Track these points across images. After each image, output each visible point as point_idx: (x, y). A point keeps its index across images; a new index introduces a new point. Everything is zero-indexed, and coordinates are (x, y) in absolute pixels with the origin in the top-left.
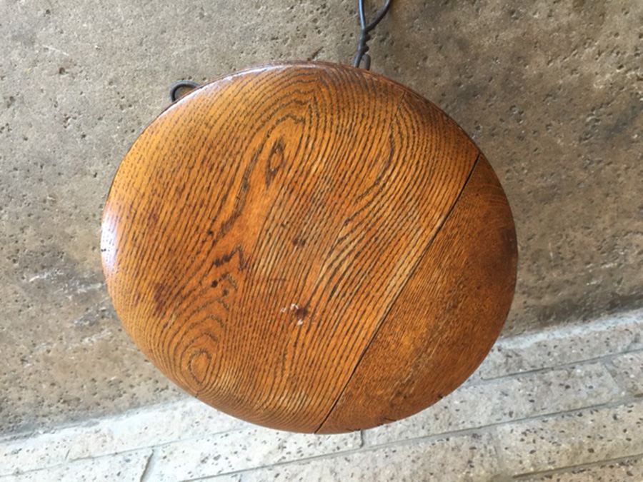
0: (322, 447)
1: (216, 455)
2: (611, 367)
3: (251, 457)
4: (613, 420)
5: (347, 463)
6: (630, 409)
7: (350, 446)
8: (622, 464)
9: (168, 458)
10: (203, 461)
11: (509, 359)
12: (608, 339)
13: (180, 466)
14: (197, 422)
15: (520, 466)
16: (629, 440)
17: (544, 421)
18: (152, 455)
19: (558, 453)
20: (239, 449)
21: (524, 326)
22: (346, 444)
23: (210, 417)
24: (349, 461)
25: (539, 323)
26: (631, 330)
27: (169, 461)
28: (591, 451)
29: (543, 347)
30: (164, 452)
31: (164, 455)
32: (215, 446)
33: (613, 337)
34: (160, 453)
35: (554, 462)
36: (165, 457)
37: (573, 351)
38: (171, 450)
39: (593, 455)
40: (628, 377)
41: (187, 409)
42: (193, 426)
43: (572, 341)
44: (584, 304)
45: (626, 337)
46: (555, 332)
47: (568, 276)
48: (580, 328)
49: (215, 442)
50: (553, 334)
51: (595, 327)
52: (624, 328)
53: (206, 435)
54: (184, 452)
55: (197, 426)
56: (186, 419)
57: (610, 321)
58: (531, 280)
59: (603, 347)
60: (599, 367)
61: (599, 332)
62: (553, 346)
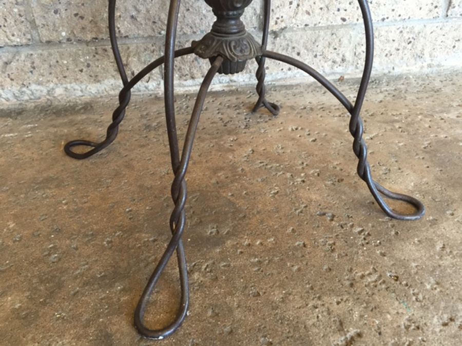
2: (34, 32)
9: (433, 7)
12: (31, 72)
14: (410, 42)
18: (447, 11)
21: (107, 104)
23: (398, 50)
25: (93, 105)
26: (8, 80)
29: (93, 75)
30: (437, 13)
31: (436, 10)
32: (393, 8)
33: (26, 73)
34: (441, 11)
36: (436, 7)
37: (65, 62)
38: (431, 14)
41: (419, 63)
42: (413, 38)
43: (65, 77)
44: (46, 114)
45: (14, 71)
46: (80, 93)
47: (53, 130)
48: (56, 95)
49: (394, 13)
50: (82, 91)
51: (41, 91)
52: (14, 83)
53: (400, 25)
54: (420, 9)
55: (409, 38)
56: (420, 48)
57: (26, 98)
58: (90, 129)
59: (37, 62)
60: (45, 35)
61: (40, 83)
62: (83, 73)
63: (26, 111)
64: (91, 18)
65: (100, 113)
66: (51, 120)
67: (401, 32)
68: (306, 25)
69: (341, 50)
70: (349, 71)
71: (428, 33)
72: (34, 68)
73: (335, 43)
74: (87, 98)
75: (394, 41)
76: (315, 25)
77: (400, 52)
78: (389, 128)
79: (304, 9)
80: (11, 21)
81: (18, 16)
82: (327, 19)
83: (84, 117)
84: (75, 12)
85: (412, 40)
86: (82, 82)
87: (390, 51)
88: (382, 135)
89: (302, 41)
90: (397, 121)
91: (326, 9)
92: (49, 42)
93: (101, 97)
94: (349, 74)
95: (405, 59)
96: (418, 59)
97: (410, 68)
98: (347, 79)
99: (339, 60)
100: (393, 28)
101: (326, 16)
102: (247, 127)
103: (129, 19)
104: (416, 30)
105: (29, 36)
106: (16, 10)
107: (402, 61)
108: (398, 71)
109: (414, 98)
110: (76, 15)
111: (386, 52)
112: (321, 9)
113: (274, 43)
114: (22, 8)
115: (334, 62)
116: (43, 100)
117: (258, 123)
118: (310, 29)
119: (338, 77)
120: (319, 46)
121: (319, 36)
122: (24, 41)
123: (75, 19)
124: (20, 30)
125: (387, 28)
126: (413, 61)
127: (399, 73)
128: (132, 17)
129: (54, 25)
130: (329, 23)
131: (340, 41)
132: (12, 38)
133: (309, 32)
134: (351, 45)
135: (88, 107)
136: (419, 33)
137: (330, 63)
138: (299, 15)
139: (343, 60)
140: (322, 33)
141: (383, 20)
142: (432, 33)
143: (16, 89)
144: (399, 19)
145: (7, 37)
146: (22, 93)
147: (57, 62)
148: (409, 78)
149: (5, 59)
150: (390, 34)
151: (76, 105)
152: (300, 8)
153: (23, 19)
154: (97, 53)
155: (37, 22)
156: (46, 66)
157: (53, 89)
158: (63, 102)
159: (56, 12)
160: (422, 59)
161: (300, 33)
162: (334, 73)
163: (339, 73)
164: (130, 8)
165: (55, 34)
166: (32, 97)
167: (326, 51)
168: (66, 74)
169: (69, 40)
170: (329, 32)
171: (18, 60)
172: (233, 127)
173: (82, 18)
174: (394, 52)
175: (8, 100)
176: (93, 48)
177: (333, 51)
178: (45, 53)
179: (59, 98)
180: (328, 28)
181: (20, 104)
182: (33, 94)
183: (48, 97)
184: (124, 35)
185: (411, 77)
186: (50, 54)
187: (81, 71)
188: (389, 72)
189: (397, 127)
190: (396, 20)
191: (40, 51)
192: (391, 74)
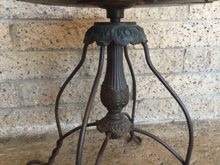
0: (150, 80)
1: (195, 84)
2: (22, 102)
3: (180, 81)
4: (30, 71)
5: (140, 69)
6: (21, 76)
7: (138, 78)
8: (33, 49)
10: (200, 82)
11: (64, 115)
12: (18, 120)
13: (210, 82)
14: (207, 105)
15: (72, 55)
16: (26, 60)
17: (58, 76)
19: (56, 58)
20: (185, 85)
21: (53, 135)
22: (140, 79)
23: (201, 108)
24: (139, 71)
25: (46, 136)
26: (6, 124)
27: (215, 87)
28: (43, 57)
29: (48, 121)
30: (218, 91)
31: (218, 90)
32: (196, 90)
33: (15, 121)
35: (59, 55)
36: (217, 89)
37: (35, 115)
38: (215, 92)
39: (43, 55)
40: (16, 93)
41: (212, 115)
42: (207, 103)
43: (34, 122)
44: (21, 141)
45: (9, 120)
46: (40, 130)
47: (22, 152)
48: (28, 131)
49: (197, 92)
50: (41, 128)
51: (21, 129)
52: (8, 125)
53: (201, 97)
54: (210, 90)
55: (206, 103)
56: (211, 107)
57: (13, 132)
58: (42, 152)
59: (21, 115)
60: (27, 103)
61: (20, 125)
62: (43, 120)
63: (12, 139)
64: (50, 95)
65: (49, 141)
67: (201, 100)
68: (154, 97)
69: (172, 109)
70: (177, 118)
71: (215, 100)
72: (19, 118)
73: (169, 105)
74: (44, 132)
75: (198, 104)
76: (158, 97)
77: (202, 109)
78: (202, 156)
79: (152, 91)
80: (11, 97)
81: (15, 95)
82: (164, 95)
83: (40, 143)
84: (43, 93)
85: (207, 104)
86: (42, 125)
87: (197, 109)
88: (199, 161)
89: (152, 104)
90: (206, 151)
91: (163, 90)
92: (28, 106)
93: (51, 131)
94: (176, 119)
95: (205, 112)
96: (211, 113)
97: (208, 117)
98: (176, 122)
99: (171, 113)
100: (197, 99)
101: (163, 93)
103: (68, 96)
104: (209, 99)
105: (19, 104)
106: (14, 93)
107: (203, 114)
108: (202, 118)
109: (213, 135)
110: (43, 94)
111: (195, 109)
112: (161, 90)
113: (138, 105)
114: (17, 92)
115: (169, 114)
116: (21, 133)
118: (156, 99)
119: (171, 121)
120: (161, 107)
121: (160, 102)
122: (16, 106)
123: (42, 96)
124: (15, 101)
125: (194, 99)
126: (209, 114)
127: (203, 119)
128: (70, 94)
129: (32, 98)
130: (165, 96)
131: (171, 104)
132: (11, 105)
133: (155, 100)
134: (177, 106)
135: (43, 137)
136: (210, 101)
137: (167, 114)
138: (150, 93)
139: (173, 113)
140: (162, 101)
141: (192, 95)
142: (217, 100)
143: (8, 128)
144: (199, 94)
145: (8, 104)
146: (11, 130)
147: (31, 115)
148: (208, 122)
149: (5, 114)
150: (196, 101)
151: (37, 136)
152: (150, 90)
153: (17, 96)
154: (51, 111)
155: (24, 97)
156: (25, 117)
157: (27, 128)
158: (31, 134)
159: (34, 93)
160: (214, 113)
161: (151, 101)
162: (169, 119)
163: (172, 119)
164: (69, 91)
165: (32, 103)
166: (16, 132)
167: (164, 109)
168: (35, 121)
169: (38, 105)
170: (165, 101)
171: (12, 115)
172: (117, 152)
173: (46, 95)
174: (199, 109)
175: (3, 133)
176: (50, 108)
177: (168, 109)
178: (26, 111)
179: (29, 132)
180: (164, 98)
181: (10, 135)
182: (16, 130)
183: (24, 132)
184: (65, 103)
185: (209, 121)
186: (28, 112)
187: (42, 119)
188: (198, 119)
189: (207, 155)
190: (198, 95)
191: (23, 110)
192: (198, 120)
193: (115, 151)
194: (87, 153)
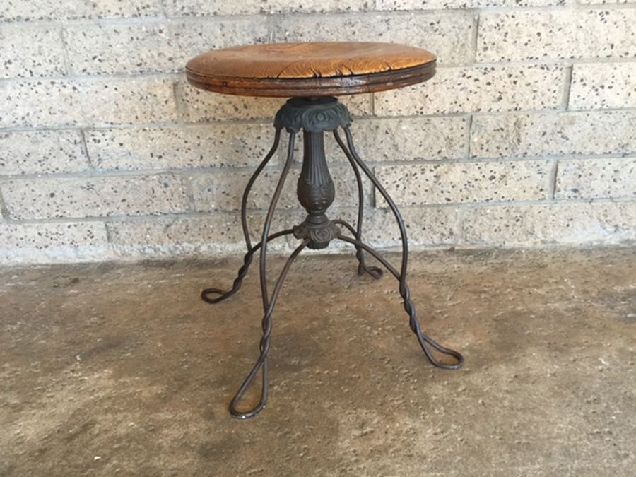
0: (406, 171)
1: (493, 181)
2: (191, 205)
3: (463, 174)
4: (203, 156)
5: (386, 153)
6: (191, 163)
7: (383, 168)
8: (208, 120)
9: (539, 190)
10: (504, 176)
11: (257, 228)
12: (185, 233)
13: (525, 178)
14: (518, 220)
15: (269, 130)
16: (198, 137)
17: (246, 164)
18: (554, 193)
19: (243, 134)
20: (473, 183)
22: (386, 170)
23: (507, 226)
24: (385, 155)
25: (228, 261)
26: (167, 238)
27: (537, 187)
28: (223, 132)
29: (231, 237)
30: (543, 195)
31: (542, 193)
32: (495, 191)
33: (181, 233)
34: (547, 195)
35: (247, 129)
36: (541, 190)
37: (211, 226)
38: (536, 196)
39: (223, 129)
40: (183, 189)
41: (532, 239)
42: (520, 216)
43: (210, 238)
44: (191, 266)
45: (173, 232)
46: (219, 251)
47: (195, 280)
48: (201, 251)
49: (497, 195)
50: (221, 249)
51: (190, 248)
52: (171, 241)
53: (506, 205)
54: (525, 191)
55: (517, 217)
56: (529, 225)
57: (178, 252)
58: (223, 280)
59: (191, 226)
60: (199, 206)
61: (190, 242)
62: (224, 236)
63: (177, 263)
64: (234, 195)
65: (232, 268)
66: (195, 271)
67: (508, 211)
68: (414, 203)
69: (449, 225)
70: (459, 243)
71: (536, 213)
72: (187, 230)
73: (442, 219)
74: (224, 255)
75: (501, 218)
76: (422, 203)
77: (510, 228)
78: (475, 297)
79: (411, 191)
80: (176, 196)
81: (181, 193)
82: (433, 199)
83: (220, 270)
84: (223, 190)
85: (520, 218)
86: (222, 242)
87: (499, 227)
88: (465, 303)
89: (410, 216)
90: (485, 292)
91: (430, 191)
92: (201, 212)
93: (236, 254)
94: (459, 246)
95: (516, 234)
96: (529, 235)
97: (522, 243)
98: (458, 250)
99: (446, 233)
100: (499, 208)
101: (431, 196)
102: (349, 287)
103: (263, 196)
104: (523, 210)
105: (187, 207)
106: (181, 189)
107: (513, 237)
108: (509, 245)
109: (515, 272)
110: (224, 193)
111: (495, 228)
112: (426, 191)
113: (384, 217)
114: (185, 188)
115: (443, 234)
116: (191, 254)
117: (360, 284)
118: (418, 206)
119: (449, 247)
120: (427, 221)
121: (426, 213)
122: (184, 210)
123: (223, 195)
124: (182, 203)
125: (492, 208)
126: (524, 237)
127: (511, 247)
128: (266, 195)
129: (207, 199)
130: (435, 202)
131: (446, 217)
132: (175, 208)
133: (416, 209)
134: (458, 221)
135: (224, 262)
136: (526, 212)
137: (438, 235)
138: (406, 195)
139: (451, 234)
140: (429, 210)
141: (487, 200)
142: (540, 212)
143: (171, 245)
144: (502, 200)
145: (172, 207)
146: (176, 248)
147: (205, 226)
148: (522, 253)
149: (167, 223)
150: (496, 213)
151: (215, 260)
152: (406, 190)
153: (185, 195)
154: (236, 221)
155: (195, 197)
156: (197, 229)
157: (199, 246)
158: (206, 258)
159: (209, 190)
160: (533, 236)
161: (408, 209)
162: (445, 245)
163: (450, 245)
164: (265, 188)
165: (206, 206)
166: (183, 252)
167: (433, 225)
168: (210, 236)
169: (216, 210)
170: (435, 209)
171: (176, 224)
172: (338, 286)
173: (228, 195)
174: (503, 228)
175: (164, 253)
176: (234, 217)
177: (441, 225)
178: (198, 219)
179: (203, 254)
180: (434, 205)
181: (173, 257)
182: (183, 250)
183: (195, 253)
184: (259, 207)
185: (523, 251)
186: (201, 220)
187: (223, 234)
188: (501, 246)
189: (483, 297)
190: (500, 201)
191: (194, 218)
192: (503, 248)
193: (334, 285)
194: (291, 286)
